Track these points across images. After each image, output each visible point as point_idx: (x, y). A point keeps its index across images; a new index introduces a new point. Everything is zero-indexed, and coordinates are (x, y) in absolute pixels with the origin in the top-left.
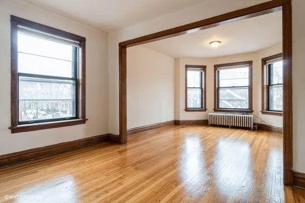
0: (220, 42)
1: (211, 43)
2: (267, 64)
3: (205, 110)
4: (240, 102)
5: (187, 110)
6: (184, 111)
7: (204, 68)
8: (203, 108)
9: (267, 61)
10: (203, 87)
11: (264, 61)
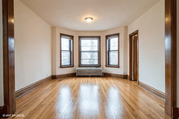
0: (92, 19)
1: (86, 19)
2: (108, 39)
3: (73, 66)
4: (89, 61)
5: (61, 67)
6: (59, 68)
7: (72, 37)
8: (71, 65)
9: (108, 37)
10: (72, 50)
11: (107, 37)
